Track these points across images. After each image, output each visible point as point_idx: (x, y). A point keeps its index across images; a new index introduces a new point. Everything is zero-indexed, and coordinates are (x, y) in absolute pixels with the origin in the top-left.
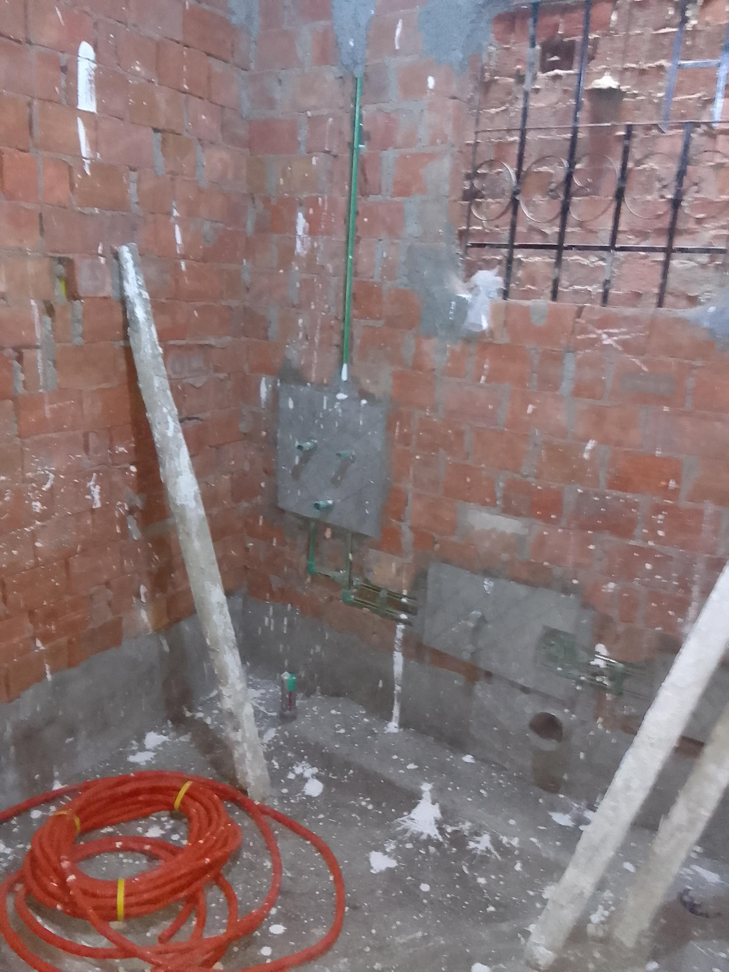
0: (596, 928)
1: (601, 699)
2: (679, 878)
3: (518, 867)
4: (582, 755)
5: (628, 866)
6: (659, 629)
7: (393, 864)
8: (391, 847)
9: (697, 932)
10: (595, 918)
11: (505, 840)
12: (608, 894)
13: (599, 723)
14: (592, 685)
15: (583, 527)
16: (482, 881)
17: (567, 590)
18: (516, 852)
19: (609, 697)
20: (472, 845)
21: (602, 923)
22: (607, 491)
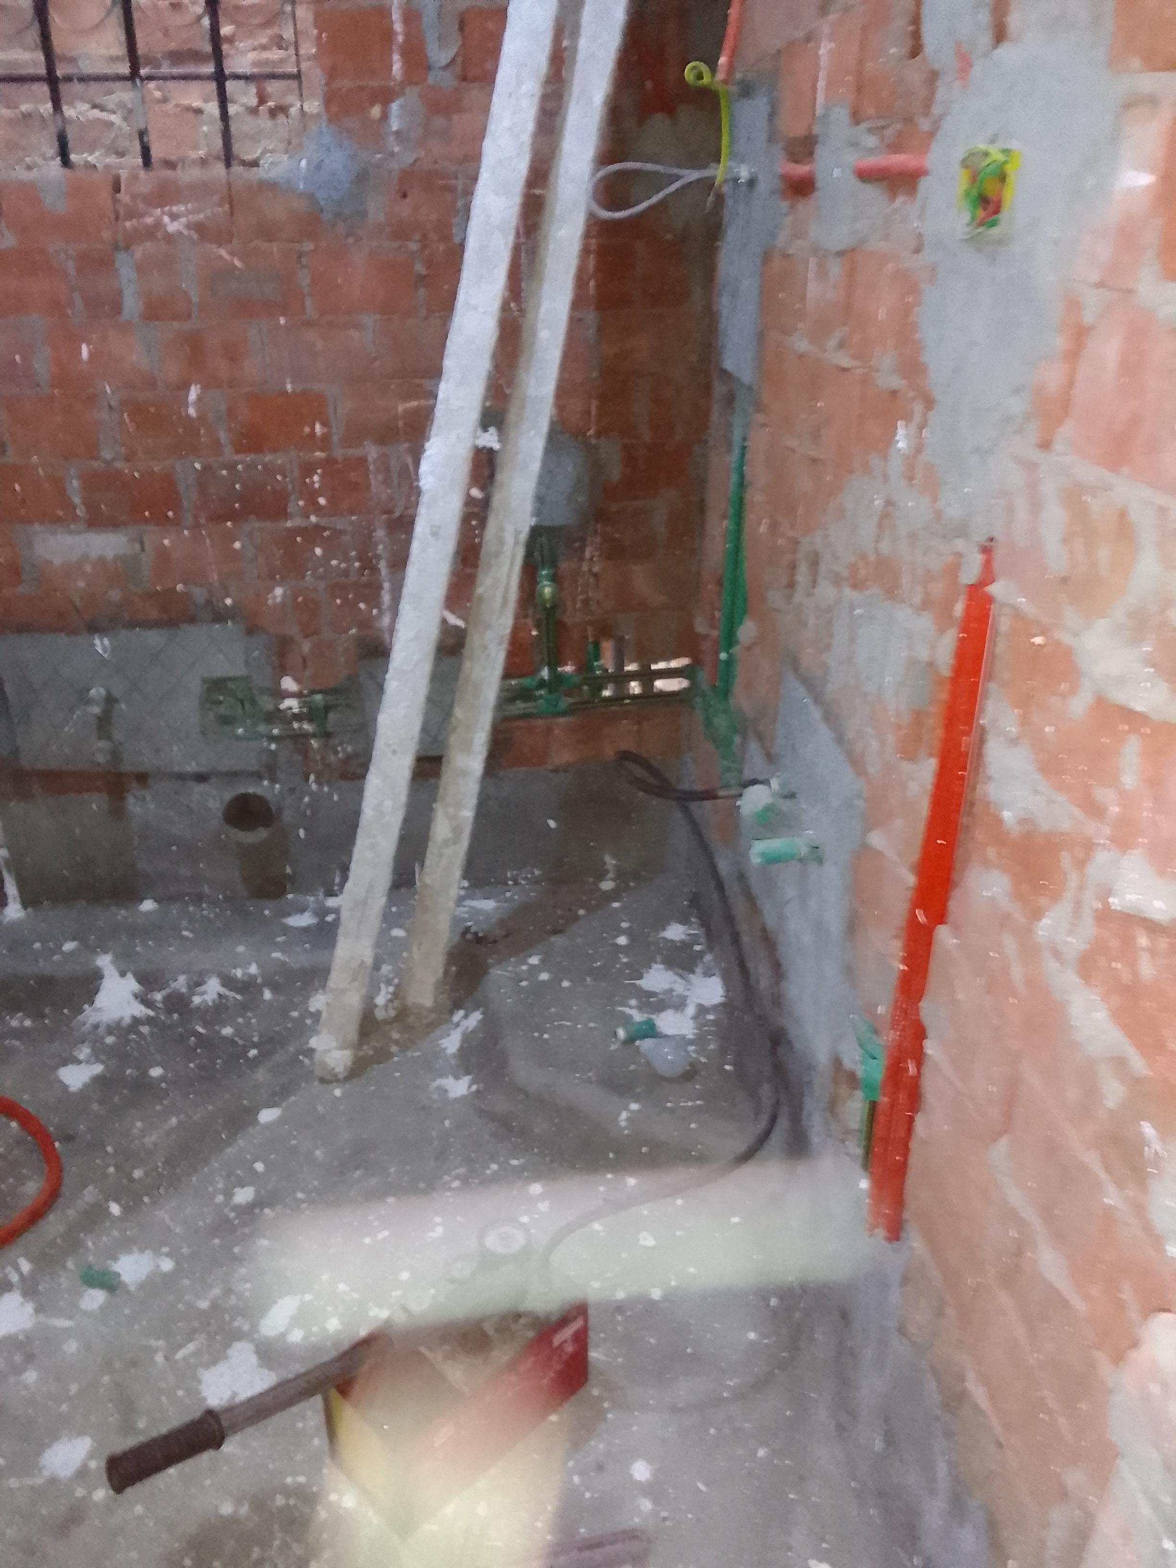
0: (386, 1010)
1: (305, 752)
2: (456, 921)
3: (267, 995)
4: (302, 833)
5: (398, 932)
6: (353, 631)
7: (98, 1069)
8: (84, 1052)
9: (492, 959)
10: (380, 1000)
11: (239, 973)
12: (386, 969)
13: (312, 783)
14: (289, 737)
15: (218, 518)
16: (227, 1031)
17: (220, 616)
18: (259, 980)
19: (314, 743)
20: (197, 1000)
21: (391, 1001)
22: (237, 457)
